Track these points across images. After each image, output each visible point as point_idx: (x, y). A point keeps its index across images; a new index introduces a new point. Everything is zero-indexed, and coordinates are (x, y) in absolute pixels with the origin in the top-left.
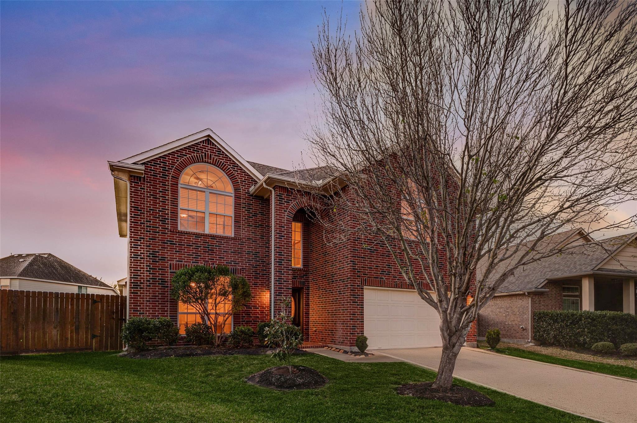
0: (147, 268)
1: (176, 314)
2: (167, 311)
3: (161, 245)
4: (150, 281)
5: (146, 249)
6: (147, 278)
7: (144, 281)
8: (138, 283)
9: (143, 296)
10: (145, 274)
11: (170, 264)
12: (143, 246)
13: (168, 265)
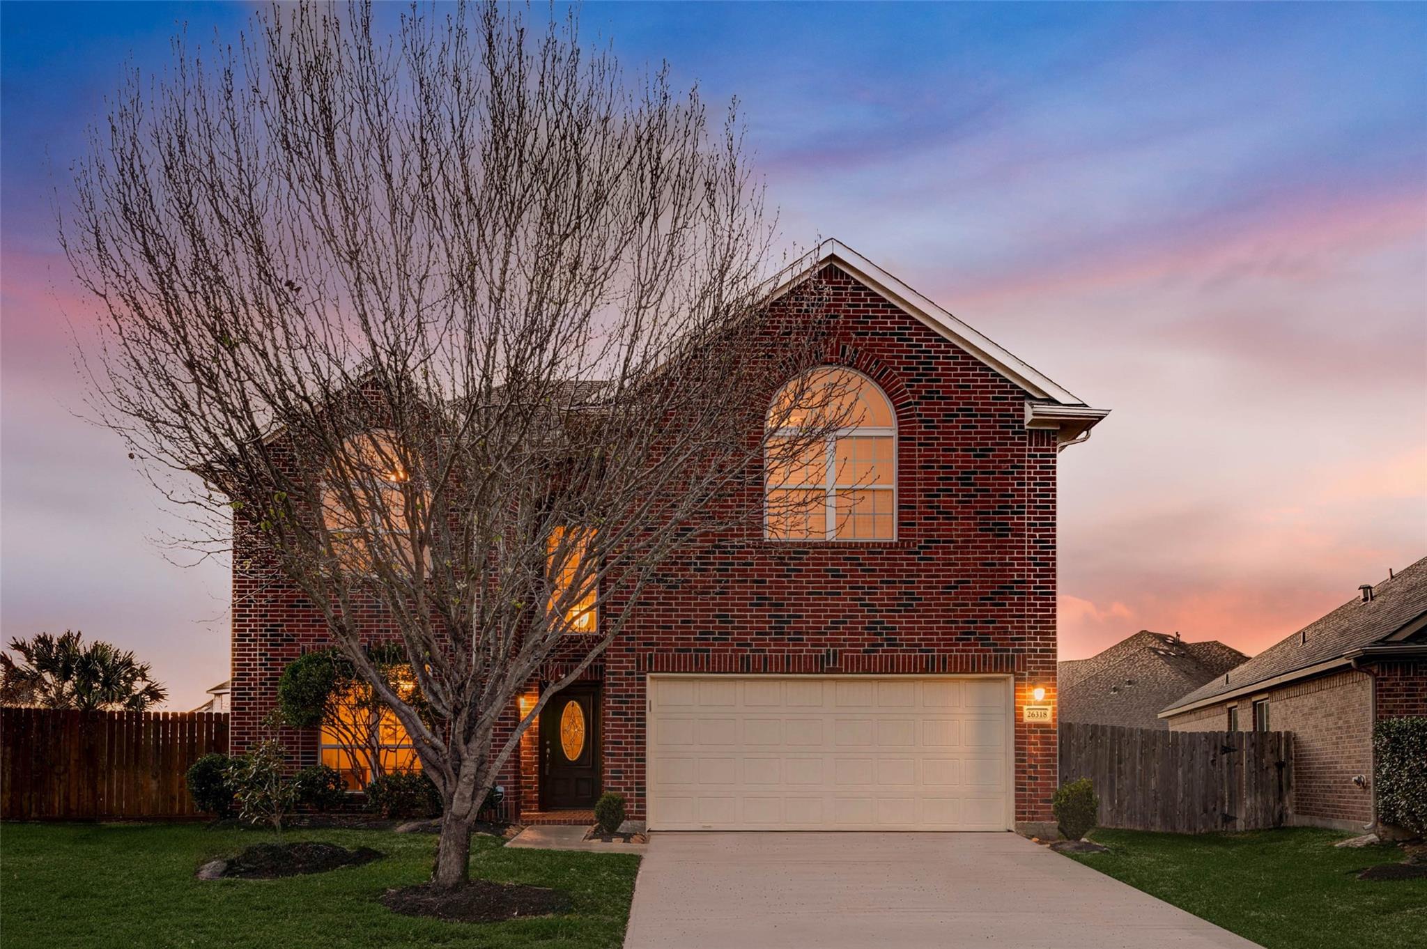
0: (261, 660)
1: (316, 748)
2: (296, 743)
3: (286, 611)
4: (266, 684)
5: (261, 621)
6: (261, 679)
7: (255, 684)
8: (244, 689)
9: (255, 714)
10: (258, 672)
11: (303, 648)
12: (256, 616)
13: (299, 650)
